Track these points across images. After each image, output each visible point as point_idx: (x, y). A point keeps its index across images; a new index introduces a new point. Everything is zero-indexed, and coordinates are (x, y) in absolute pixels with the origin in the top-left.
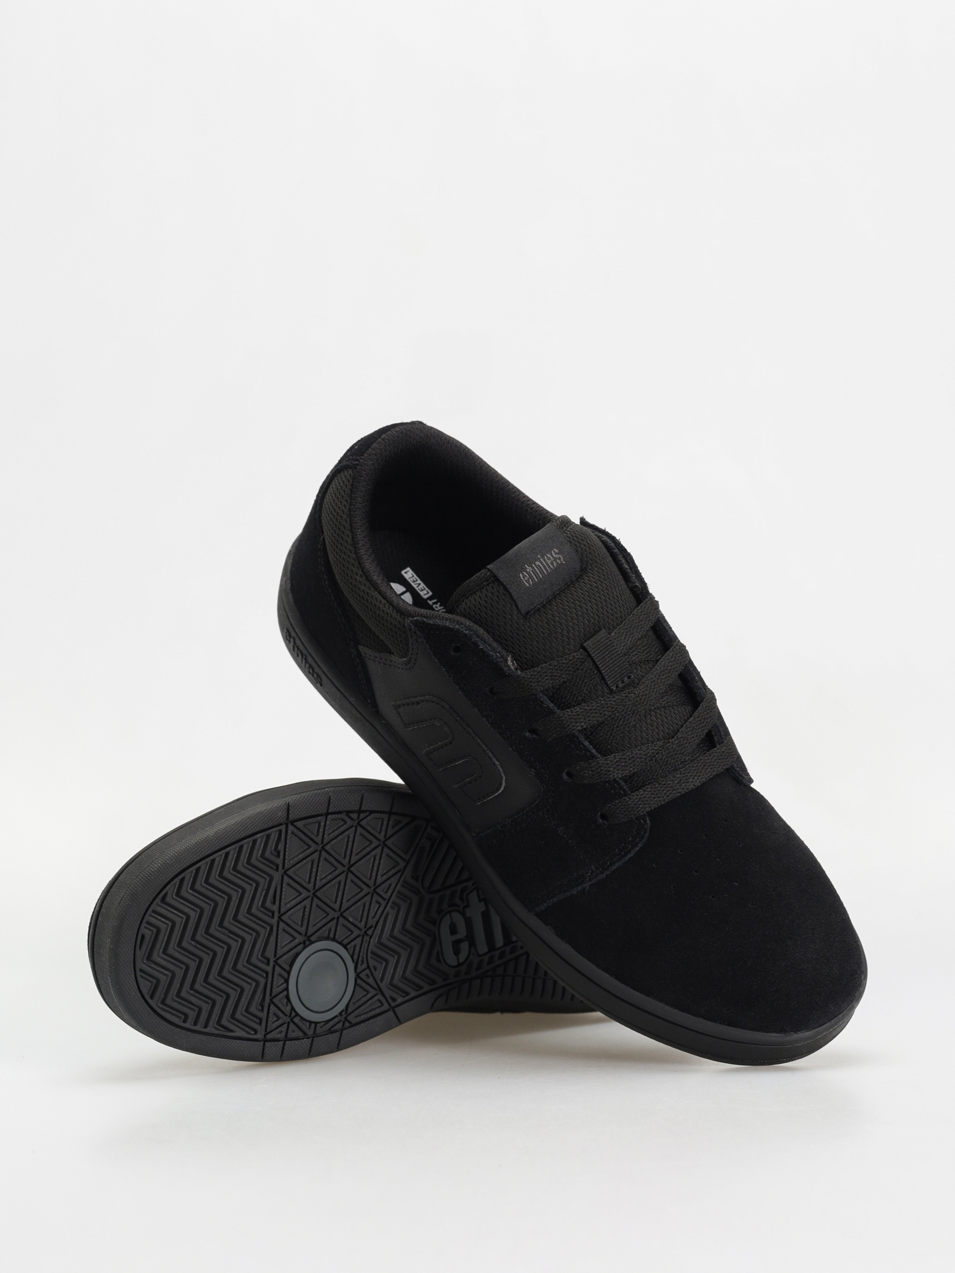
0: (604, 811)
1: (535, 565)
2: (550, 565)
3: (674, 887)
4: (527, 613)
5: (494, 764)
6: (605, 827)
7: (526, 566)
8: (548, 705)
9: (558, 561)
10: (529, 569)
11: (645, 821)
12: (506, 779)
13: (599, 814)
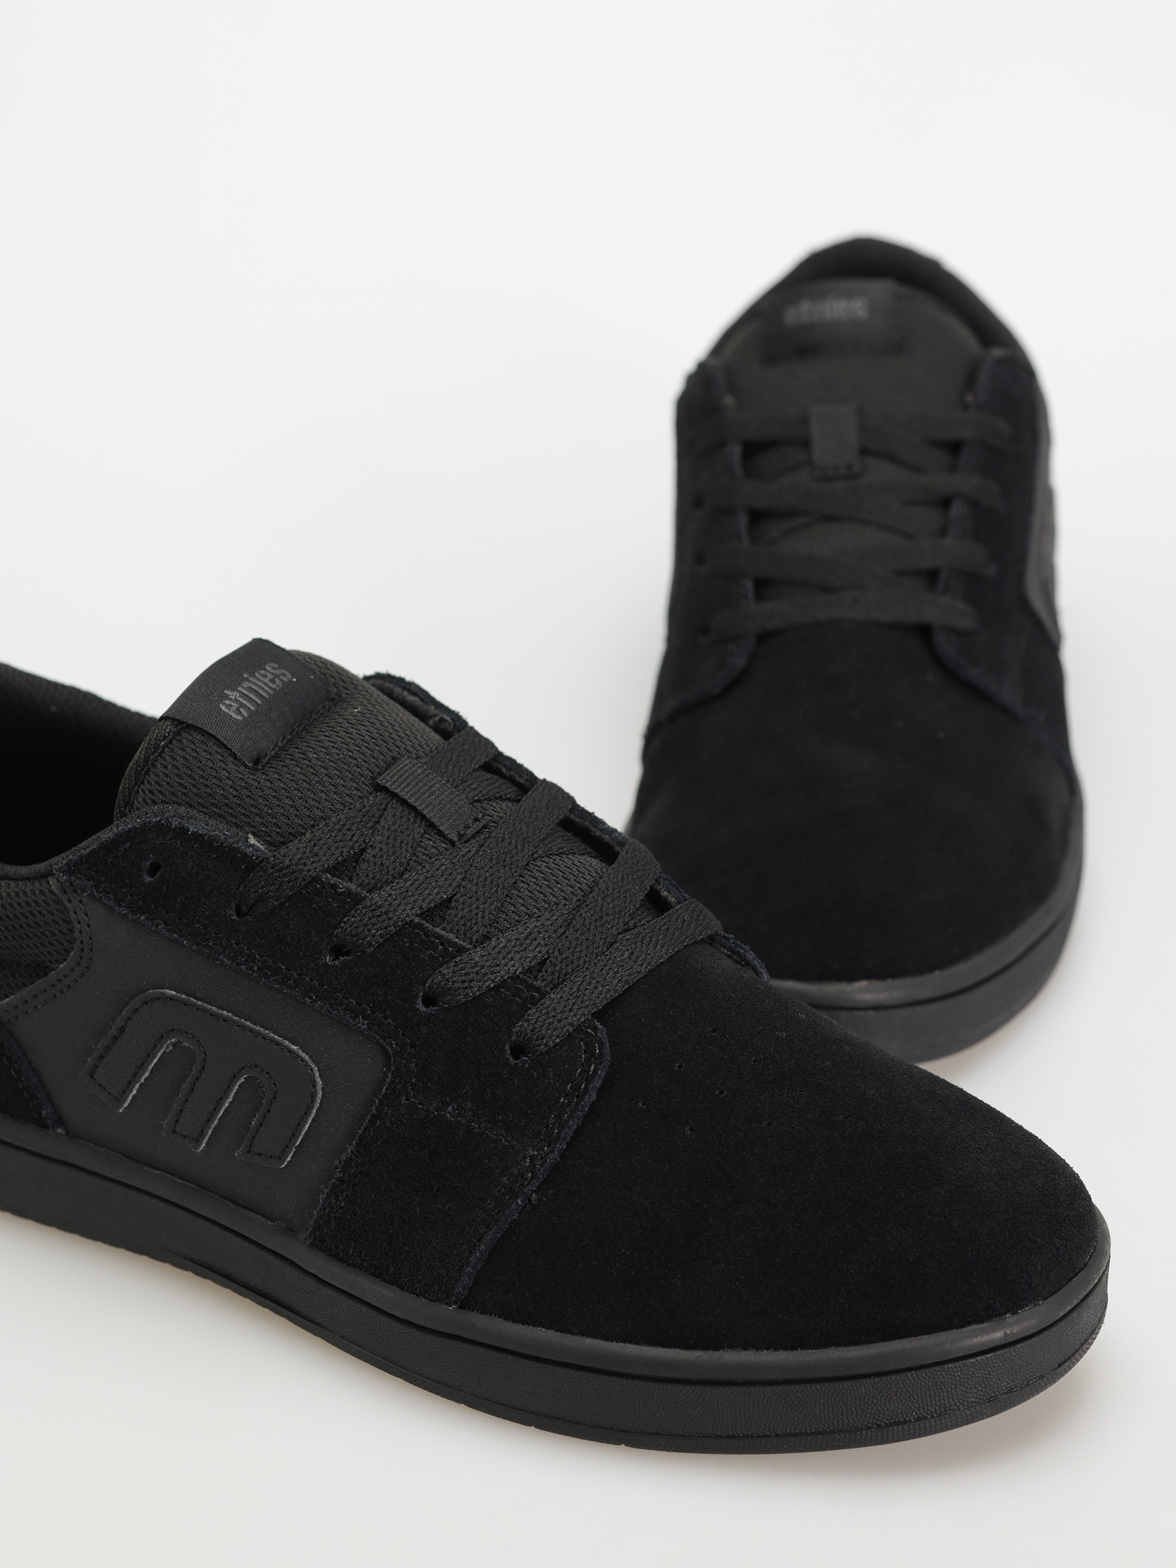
0: (514, 1038)
1: (244, 688)
2: (269, 683)
3: (691, 1130)
4: (257, 761)
5: (290, 1051)
6: (527, 1066)
7: (225, 692)
8: (346, 888)
9: (281, 677)
10: (232, 695)
11: (595, 1029)
12: (319, 1070)
13: (507, 1047)
